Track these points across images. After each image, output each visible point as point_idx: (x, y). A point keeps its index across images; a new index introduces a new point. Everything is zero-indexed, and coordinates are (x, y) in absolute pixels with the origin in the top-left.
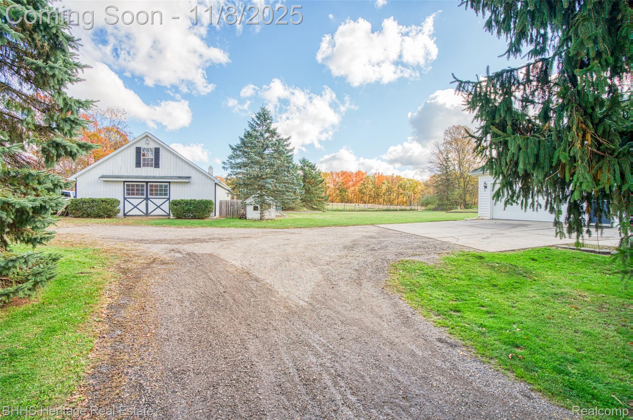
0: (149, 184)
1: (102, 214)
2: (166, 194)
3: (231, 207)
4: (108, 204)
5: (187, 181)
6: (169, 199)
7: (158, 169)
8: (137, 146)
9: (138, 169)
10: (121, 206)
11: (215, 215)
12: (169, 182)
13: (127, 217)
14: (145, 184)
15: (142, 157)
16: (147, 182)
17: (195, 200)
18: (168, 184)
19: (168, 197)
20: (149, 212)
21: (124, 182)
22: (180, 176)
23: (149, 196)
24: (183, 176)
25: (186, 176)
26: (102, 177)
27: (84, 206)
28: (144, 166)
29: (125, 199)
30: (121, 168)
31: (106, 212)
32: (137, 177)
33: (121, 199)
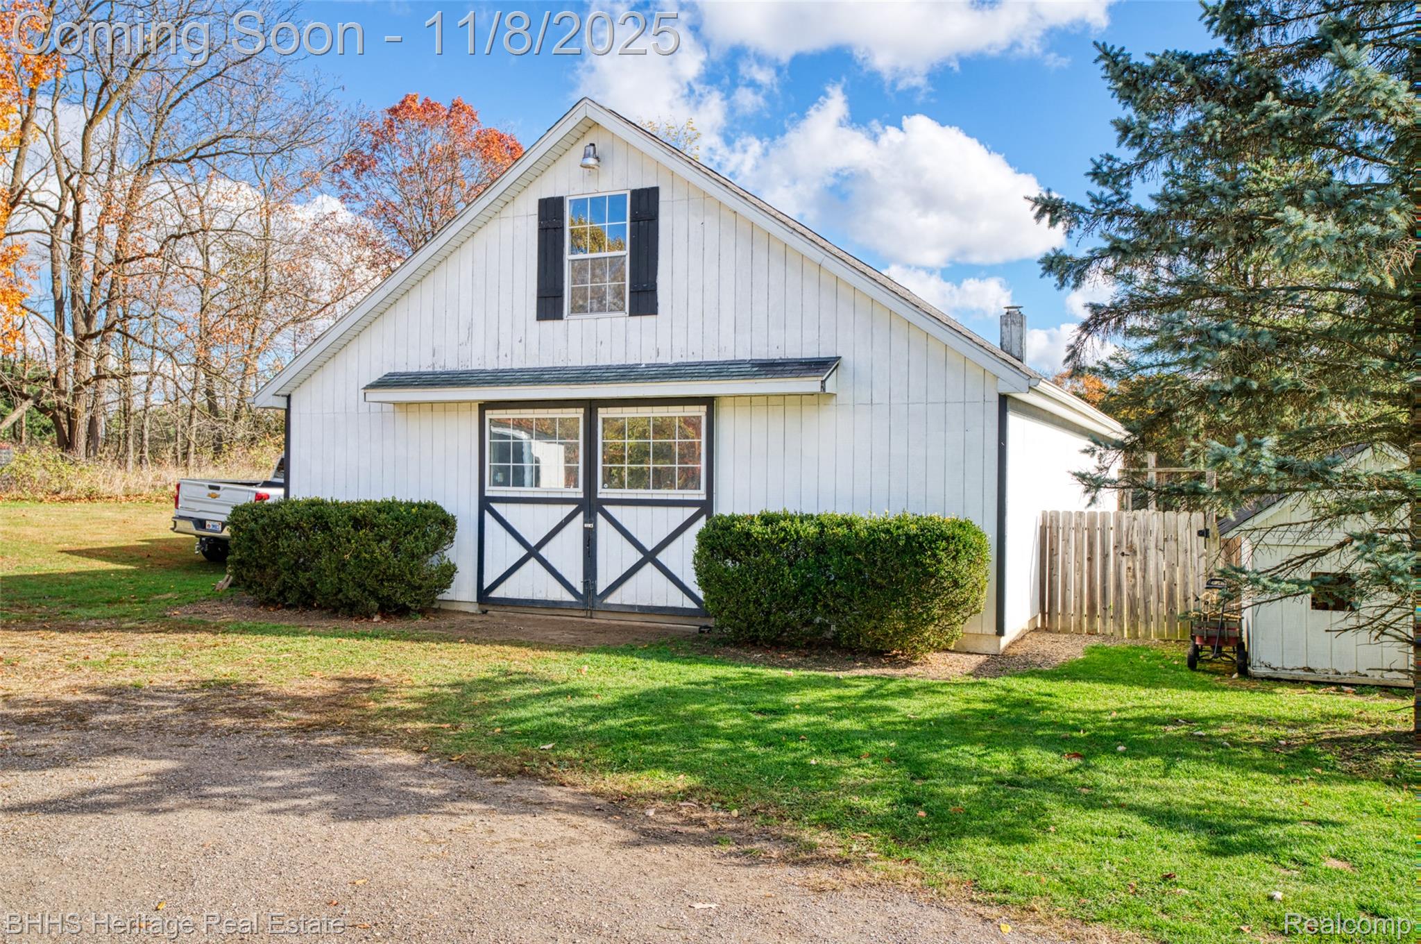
0: (603, 413)
1: (354, 593)
2: (690, 479)
3: (1125, 563)
4: (382, 538)
5: (810, 384)
6: (706, 507)
7: (647, 320)
8: (546, 195)
9: (548, 324)
10: (461, 552)
11: (1000, 631)
12: (709, 402)
13: (494, 612)
14: (578, 413)
15: (568, 257)
16: (591, 406)
17: (849, 524)
18: (700, 411)
19: (700, 495)
20: (601, 587)
21: (485, 406)
22: (775, 355)
23: (603, 492)
24: (793, 353)
25: (810, 353)
26: (382, 384)
27: (283, 543)
28: (578, 309)
29: (485, 504)
30: (470, 328)
31: (370, 582)
32: (537, 377)
33: (463, 507)
